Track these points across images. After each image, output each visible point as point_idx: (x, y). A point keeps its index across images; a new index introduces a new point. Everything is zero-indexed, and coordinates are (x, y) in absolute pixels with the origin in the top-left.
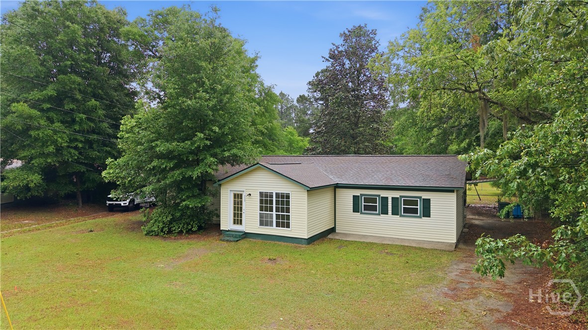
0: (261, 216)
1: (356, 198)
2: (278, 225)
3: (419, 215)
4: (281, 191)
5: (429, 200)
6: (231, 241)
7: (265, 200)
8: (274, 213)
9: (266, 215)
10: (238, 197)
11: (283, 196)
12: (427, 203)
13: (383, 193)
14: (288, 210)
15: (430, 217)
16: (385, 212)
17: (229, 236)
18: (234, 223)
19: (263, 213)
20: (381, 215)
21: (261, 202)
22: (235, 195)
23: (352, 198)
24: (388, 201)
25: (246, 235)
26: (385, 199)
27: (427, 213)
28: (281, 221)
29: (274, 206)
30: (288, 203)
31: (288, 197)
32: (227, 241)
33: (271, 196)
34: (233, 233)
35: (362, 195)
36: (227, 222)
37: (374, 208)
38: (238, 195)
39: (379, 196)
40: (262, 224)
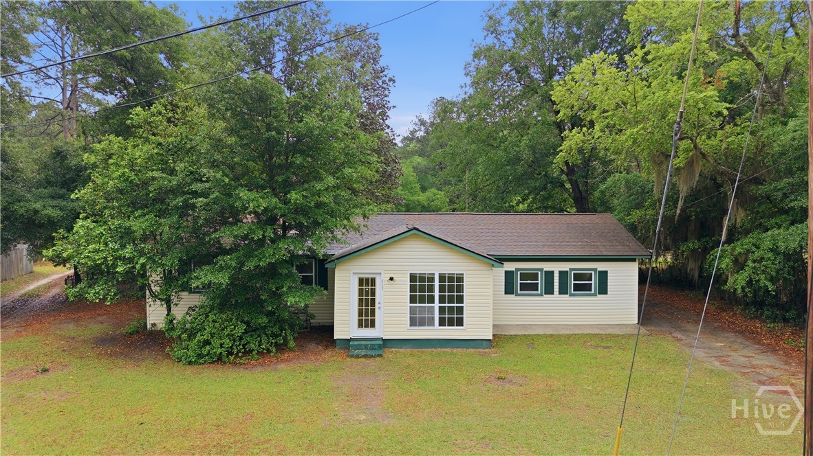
0: (412, 311)
1: (509, 275)
2: (442, 323)
3: (593, 292)
4: (448, 271)
5: (606, 272)
6: (372, 356)
7: (420, 287)
8: (437, 305)
9: (422, 309)
10: (367, 283)
11: (451, 279)
12: (603, 276)
13: (548, 266)
14: (460, 299)
15: (607, 294)
16: (549, 290)
17: (358, 347)
18: (360, 325)
19: (417, 307)
20: (545, 296)
21: (413, 289)
22: (361, 281)
23: (504, 275)
24: (553, 276)
25: (387, 343)
26: (550, 274)
27: (603, 289)
28: (455, 316)
29: (437, 294)
30: (460, 288)
31: (460, 279)
32: (365, 356)
33: (432, 279)
34: (363, 342)
35: (517, 270)
36: (346, 326)
37: (534, 287)
38: (367, 280)
39: (541, 270)
40: (413, 322)
